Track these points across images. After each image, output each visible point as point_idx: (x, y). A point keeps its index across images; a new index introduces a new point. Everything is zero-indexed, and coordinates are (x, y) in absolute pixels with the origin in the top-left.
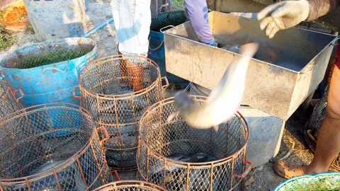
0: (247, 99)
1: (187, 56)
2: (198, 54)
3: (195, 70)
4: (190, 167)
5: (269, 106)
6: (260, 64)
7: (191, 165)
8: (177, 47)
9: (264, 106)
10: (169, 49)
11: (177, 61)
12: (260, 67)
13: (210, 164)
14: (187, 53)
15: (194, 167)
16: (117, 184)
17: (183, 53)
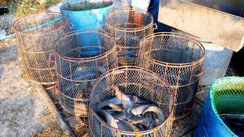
0: (213, 38)
1: (175, 11)
2: (183, 9)
3: (178, 20)
4: (167, 66)
5: (227, 42)
6: (225, 15)
7: (168, 65)
8: (168, 5)
9: (224, 43)
10: (162, 6)
11: (166, 14)
12: (225, 17)
13: (179, 65)
14: (175, 8)
15: (170, 66)
16: (128, 68)
17: (172, 8)
